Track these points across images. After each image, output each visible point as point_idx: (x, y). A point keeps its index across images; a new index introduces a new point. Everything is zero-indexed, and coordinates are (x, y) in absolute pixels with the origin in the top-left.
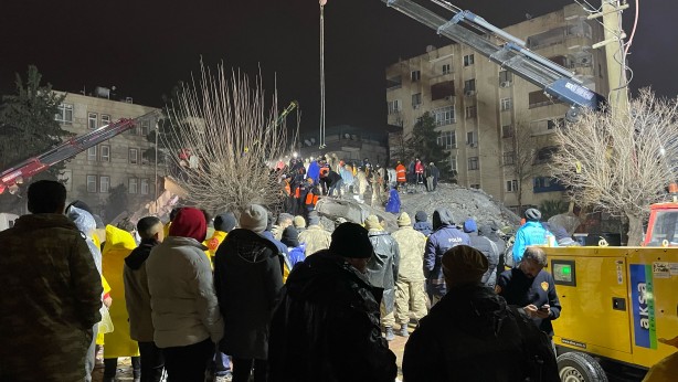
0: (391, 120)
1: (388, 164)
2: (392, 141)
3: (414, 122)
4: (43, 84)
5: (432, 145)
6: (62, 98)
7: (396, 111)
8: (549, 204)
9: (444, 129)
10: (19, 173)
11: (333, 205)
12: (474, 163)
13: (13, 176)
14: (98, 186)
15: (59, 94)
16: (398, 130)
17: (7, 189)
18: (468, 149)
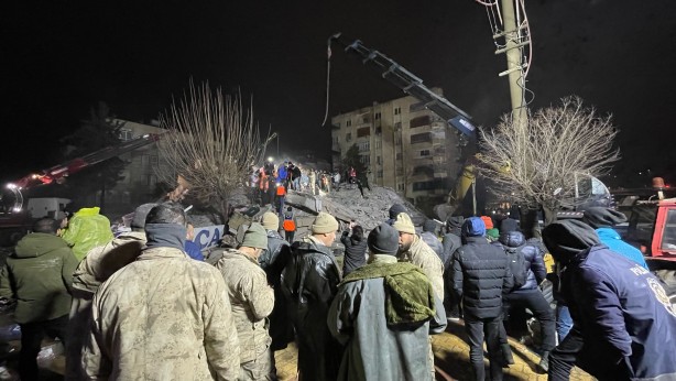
0: (334, 148)
2: (334, 160)
3: (347, 149)
4: (110, 115)
5: (358, 162)
6: (123, 125)
8: (421, 197)
9: (365, 154)
10: (66, 169)
11: (296, 196)
12: (380, 174)
14: (149, 180)
15: (121, 122)
16: (338, 154)
17: (54, 181)
18: (377, 166)
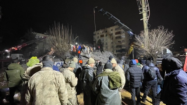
1: (93, 47)
2: (94, 43)
3: (98, 41)
4: (33, 31)
5: (100, 44)
6: (36, 34)
7: (95, 39)
8: (118, 54)
9: (103, 42)
10: (21, 46)
11: (83, 54)
12: (107, 48)
13: (20, 46)
15: (36, 33)
17: (18, 49)
18: (106, 45)
